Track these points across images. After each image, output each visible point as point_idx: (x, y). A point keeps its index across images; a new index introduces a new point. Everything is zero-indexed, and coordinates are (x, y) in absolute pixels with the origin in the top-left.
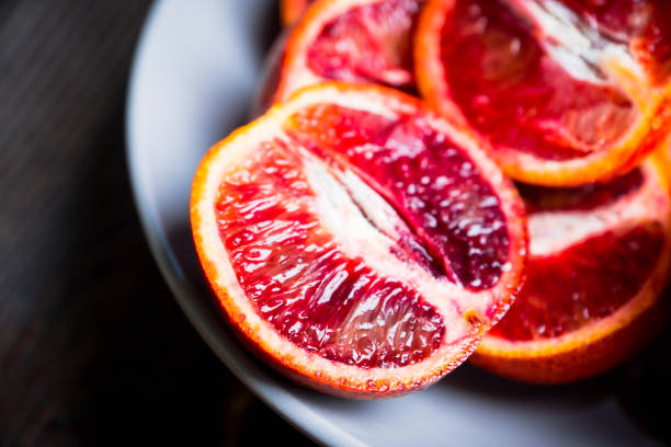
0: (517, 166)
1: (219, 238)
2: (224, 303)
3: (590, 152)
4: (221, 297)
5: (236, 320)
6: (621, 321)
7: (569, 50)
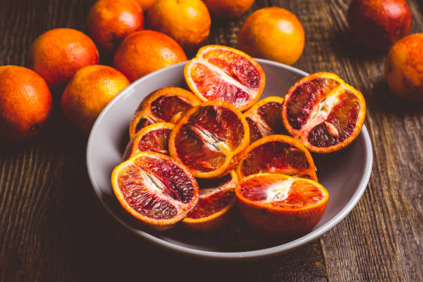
0: (196, 174)
1: (119, 188)
3: (215, 169)
7: (210, 144)
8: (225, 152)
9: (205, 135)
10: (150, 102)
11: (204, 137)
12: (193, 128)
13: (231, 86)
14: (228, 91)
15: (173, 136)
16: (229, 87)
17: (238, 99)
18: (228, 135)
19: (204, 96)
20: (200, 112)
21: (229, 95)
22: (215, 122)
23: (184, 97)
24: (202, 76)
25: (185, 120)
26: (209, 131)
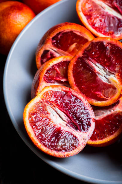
0: (91, 102)
1: (30, 126)
2: (33, 141)
3: (108, 99)
4: (32, 140)
5: (36, 144)
6: (115, 136)
7: (102, 76)
8: (115, 85)
9: (98, 68)
10: (51, 37)
11: (97, 69)
12: (87, 61)
13: (113, 18)
14: (111, 22)
15: (71, 67)
16: (111, 18)
17: (119, 29)
18: (117, 69)
19: (93, 28)
20: (92, 46)
21: (112, 25)
22: (106, 57)
23: (78, 32)
24: (91, 10)
25: (80, 54)
26: (101, 64)
